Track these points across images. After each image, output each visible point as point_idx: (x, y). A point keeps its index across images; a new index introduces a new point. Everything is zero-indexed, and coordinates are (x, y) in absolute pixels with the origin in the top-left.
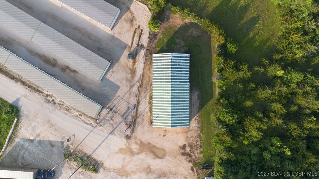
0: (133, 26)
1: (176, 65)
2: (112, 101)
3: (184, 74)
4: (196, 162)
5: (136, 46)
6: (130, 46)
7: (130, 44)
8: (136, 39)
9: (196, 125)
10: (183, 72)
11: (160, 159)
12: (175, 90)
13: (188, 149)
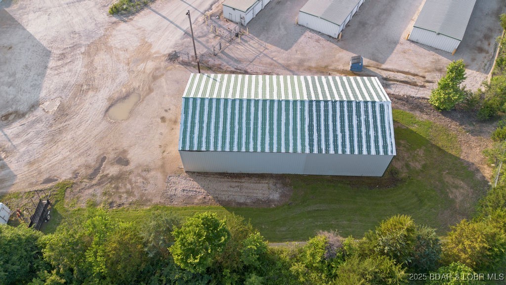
0: (429, 71)
1: (359, 115)
2: (256, 38)
3: (335, 136)
4: (69, 190)
5: (385, 76)
6: (380, 66)
7: (384, 66)
8: (401, 77)
9: (179, 192)
10: (340, 135)
11: (104, 109)
12: (287, 110)
13: (113, 170)
